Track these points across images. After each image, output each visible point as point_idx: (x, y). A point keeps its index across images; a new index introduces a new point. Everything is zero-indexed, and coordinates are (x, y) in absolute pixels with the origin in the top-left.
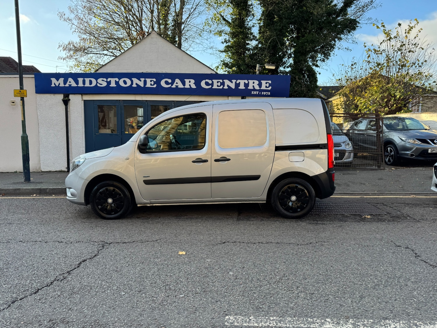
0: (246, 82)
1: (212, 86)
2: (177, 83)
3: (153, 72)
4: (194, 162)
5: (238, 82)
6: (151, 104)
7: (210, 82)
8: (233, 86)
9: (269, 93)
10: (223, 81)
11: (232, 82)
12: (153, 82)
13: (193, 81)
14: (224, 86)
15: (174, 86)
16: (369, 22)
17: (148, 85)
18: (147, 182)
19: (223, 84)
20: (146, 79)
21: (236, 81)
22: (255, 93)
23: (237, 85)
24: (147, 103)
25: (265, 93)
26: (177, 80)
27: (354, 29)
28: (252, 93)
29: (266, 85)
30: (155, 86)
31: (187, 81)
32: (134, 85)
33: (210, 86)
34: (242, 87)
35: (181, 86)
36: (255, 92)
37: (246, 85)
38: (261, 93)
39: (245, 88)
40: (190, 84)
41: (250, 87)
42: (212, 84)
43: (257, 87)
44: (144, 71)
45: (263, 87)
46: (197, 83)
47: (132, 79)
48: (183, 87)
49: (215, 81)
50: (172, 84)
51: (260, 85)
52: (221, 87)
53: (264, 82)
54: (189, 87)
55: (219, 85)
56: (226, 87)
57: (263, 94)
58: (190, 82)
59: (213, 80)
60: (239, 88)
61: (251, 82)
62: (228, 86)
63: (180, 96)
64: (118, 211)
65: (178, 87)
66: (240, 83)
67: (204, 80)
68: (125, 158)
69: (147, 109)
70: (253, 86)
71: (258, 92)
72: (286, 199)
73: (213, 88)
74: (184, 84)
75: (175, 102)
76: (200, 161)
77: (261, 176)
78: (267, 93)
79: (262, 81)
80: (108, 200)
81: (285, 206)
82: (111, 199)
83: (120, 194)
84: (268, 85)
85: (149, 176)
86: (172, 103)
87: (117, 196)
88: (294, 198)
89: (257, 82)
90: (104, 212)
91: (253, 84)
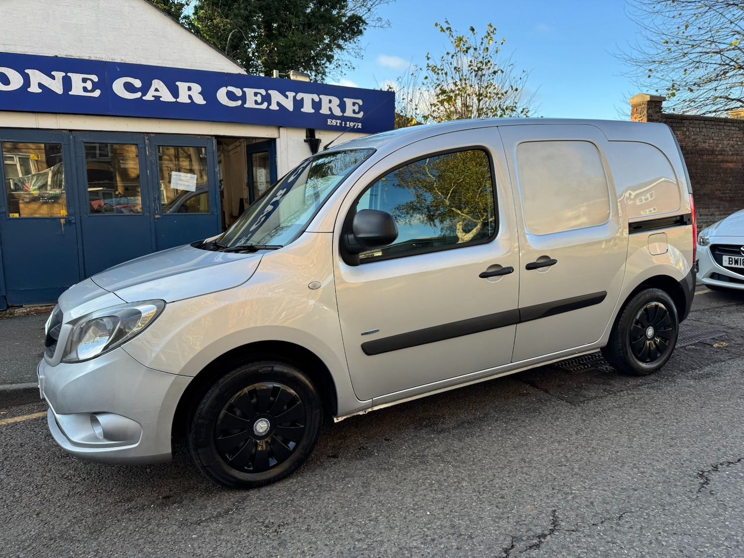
1: (244, 102)
2: (157, 90)
3: (87, 58)
5: (300, 96)
6: (85, 140)
7: (238, 92)
8: (289, 105)
9: (360, 124)
10: (267, 92)
11: (287, 97)
12: (89, 82)
13: (197, 88)
14: (270, 104)
15: (149, 97)
16: (377, 25)
17: (77, 89)
18: (370, 349)
19: (267, 99)
20: (69, 74)
21: (294, 94)
22: (334, 122)
23: (298, 104)
24: (74, 137)
25: (352, 124)
26: (157, 83)
27: (361, 32)
28: (329, 124)
29: (354, 108)
30: (97, 93)
31: (182, 86)
32: (34, 89)
33: (239, 103)
34: (308, 108)
35: (166, 96)
36: (333, 121)
37: (317, 105)
38: (346, 124)
39: (313, 111)
40: (190, 93)
41: (324, 110)
42: (243, 98)
43: (337, 112)
44: (62, 54)
45: (349, 113)
46: (209, 93)
47: (27, 71)
48: (174, 100)
49: (250, 92)
50: (145, 90)
51: (342, 106)
52: (264, 106)
53: (349, 102)
54: (189, 101)
55: (259, 101)
56: (274, 107)
57: (348, 126)
58: (189, 89)
59: (244, 89)
60: (302, 110)
61: (325, 99)
62: (278, 104)
63: (164, 120)
64: (289, 453)
65: (161, 99)
66: (302, 99)
67: (224, 88)
68: (310, 285)
69: (75, 153)
70: (330, 109)
71: (339, 121)
72: (639, 337)
73: (245, 106)
74: (175, 92)
75: (151, 135)
76: (498, 271)
77: (607, 293)
78: (355, 123)
79: (345, 99)
80: (256, 426)
81: (640, 351)
82: (264, 422)
83: (294, 400)
84: (356, 108)
85: (378, 331)
86: (144, 138)
87: (285, 407)
88: (650, 332)
89: (336, 101)
90: (246, 468)
91: (329, 105)
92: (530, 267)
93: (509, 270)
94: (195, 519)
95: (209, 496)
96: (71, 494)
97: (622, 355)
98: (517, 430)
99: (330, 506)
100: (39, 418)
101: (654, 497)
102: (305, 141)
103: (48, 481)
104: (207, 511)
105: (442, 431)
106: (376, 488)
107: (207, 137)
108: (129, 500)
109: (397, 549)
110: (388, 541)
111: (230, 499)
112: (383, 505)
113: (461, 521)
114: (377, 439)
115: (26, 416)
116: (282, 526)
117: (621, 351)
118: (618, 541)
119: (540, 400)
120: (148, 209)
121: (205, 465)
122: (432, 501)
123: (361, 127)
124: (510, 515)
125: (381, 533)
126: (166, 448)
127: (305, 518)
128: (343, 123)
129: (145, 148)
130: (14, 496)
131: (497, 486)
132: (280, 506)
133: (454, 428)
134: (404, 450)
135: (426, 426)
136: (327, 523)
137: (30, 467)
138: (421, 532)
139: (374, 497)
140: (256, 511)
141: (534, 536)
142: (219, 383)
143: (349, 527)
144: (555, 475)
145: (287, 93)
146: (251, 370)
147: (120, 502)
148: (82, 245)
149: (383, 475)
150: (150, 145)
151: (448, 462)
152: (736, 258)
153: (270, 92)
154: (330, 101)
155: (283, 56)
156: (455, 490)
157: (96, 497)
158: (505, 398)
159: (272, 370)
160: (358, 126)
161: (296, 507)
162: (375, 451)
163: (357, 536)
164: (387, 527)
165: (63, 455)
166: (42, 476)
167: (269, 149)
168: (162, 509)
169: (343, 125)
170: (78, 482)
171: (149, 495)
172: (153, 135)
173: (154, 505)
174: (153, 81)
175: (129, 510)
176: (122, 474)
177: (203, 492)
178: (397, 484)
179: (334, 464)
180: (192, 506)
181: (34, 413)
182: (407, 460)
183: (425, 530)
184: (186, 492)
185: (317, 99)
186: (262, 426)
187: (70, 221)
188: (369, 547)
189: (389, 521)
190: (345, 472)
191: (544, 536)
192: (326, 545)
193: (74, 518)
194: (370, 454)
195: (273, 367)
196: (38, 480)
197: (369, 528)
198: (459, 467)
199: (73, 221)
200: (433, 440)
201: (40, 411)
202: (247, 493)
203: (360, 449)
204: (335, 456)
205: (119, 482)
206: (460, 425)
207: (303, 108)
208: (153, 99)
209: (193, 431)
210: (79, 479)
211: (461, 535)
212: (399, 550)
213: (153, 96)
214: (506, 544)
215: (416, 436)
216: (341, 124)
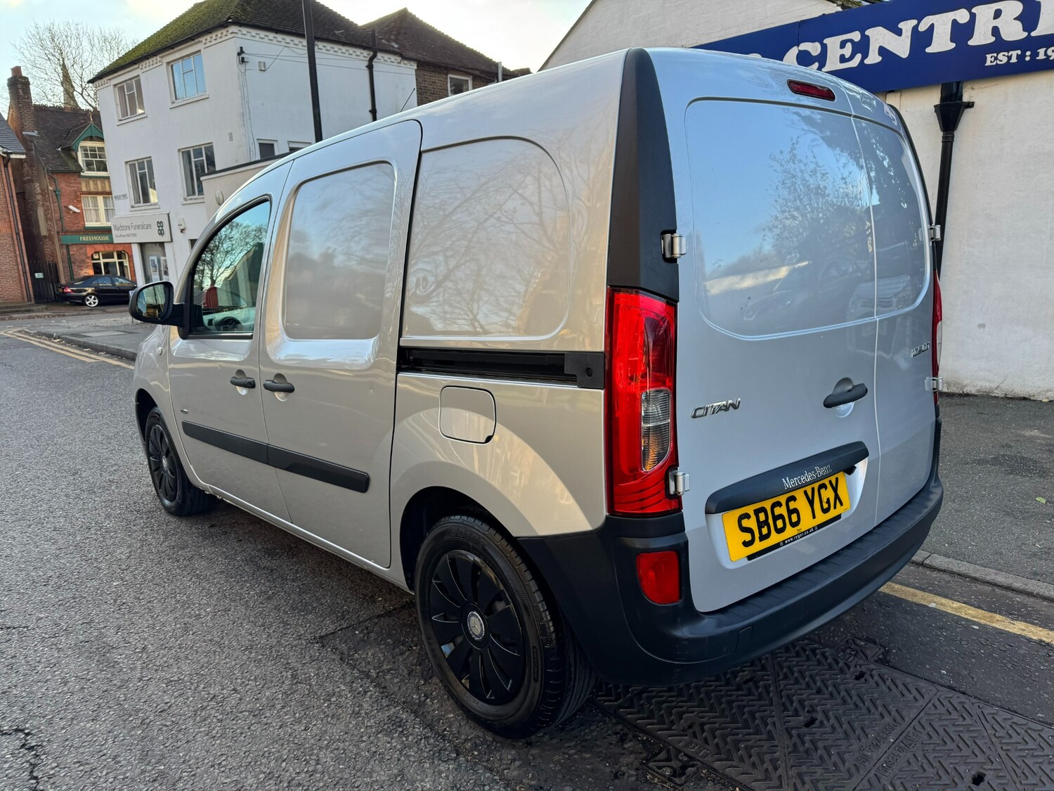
0: (962, 16)
1: (823, 62)
4: (234, 382)
5: (926, 23)
8: (901, 46)
10: (863, 35)
11: (899, 32)
14: (865, 56)
18: (188, 429)
19: (862, 46)
21: (915, 22)
22: (1002, 58)
23: (922, 39)
28: (988, 63)
33: (816, 67)
34: (941, 43)
36: (1000, 56)
37: (961, 32)
38: (1035, 54)
39: (953, 45)
41: (981, 37)
42: (822, 57)
43: (1013, 31)
45: (1047, 27)
49: (833, 43)
51: (1030, 16)
52: (856, 61)
55: (848, 55)
56: (873, 58)
57: (1041, 56)
59: (825, 41)
60: (929, 50)
61: (985, 12)
62: (882, 51)
66: (932, 26)
67: (796, 48)
70: (996, 31)
71: (1016, 53)
73: (825, 69)
77: (369, 478)
80: (163, 460)
85: (188, 412)
88: (475, 625)
89: (1013, 9)
91: (994, 22)
92: (267, 386)
128: (1028, 53)
145: (901, 25)
153: (868, 32)
154: (997, 14)
169: (1028, 59)
185: (964, 18)
186: (165, 463)
207: (929, 44)
216: (1022, 57)
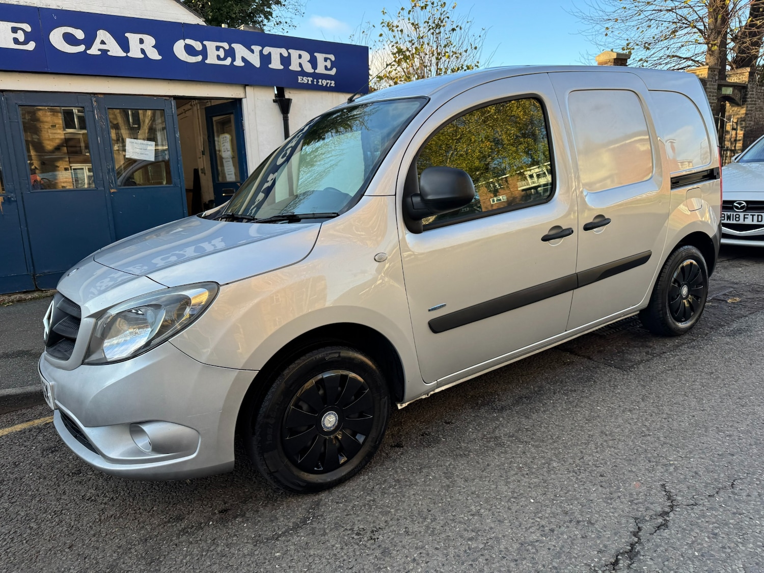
0: (285, 53)
1: (205, 57)
2: (103, 42)
3: (15, 3)
4: (546, 239)
5: (266, 50)
6: (20, 103)
7: (198, 46)
8: (256, 61)
9: (333, 82)
10: (230, 46)
11: (252, 51)
12: (20, 32)
13: (150, 41)
14: (234, 60)
17: (6, 41)
18: (437, 326)
19: (231, 53)
21: (260, 48)
22: (305, 80)
23: (266, 59)
24: (6, 99)
25: (324, 82)
26: (102, 35)
28: (299, 81)
29: (326, 64)
30: (31, 46)
31: (133, 38)
33: (199, 58)
34: (276, 64)
35: (115, 50)
36: (304, 78)
37: (286, 61)
38: (318, 82)
39: (282, 67)
40: (142, 46)
41: (294, 67)
42: (204, 53)
43: (308, 68)
45: (321, 69)
46: (164, 47)
48: (124, 55)
49: (211, 45)
50: (89, 42)
51: (313, 62)
52: (228, 61)
53: (320, 57)
54: (142, 56)
55: (222, 56)
56: (239, 63)
57: (320, 84)
58: (141, 41)
59: (205, 43)
60: (270, 66)
61: (294, 53)
62: (244, 59)
63: (114, 79)
64: (359, 446)
65: (108, 53)
66: (270, 53)
67: (182, 41)
68: (376, 258)
69: (10, 119)
70: (300, 65)
71: (310, 79)
72: (676, 297)
73: (206, 62)
74: (125, 46)
75: (99, 96)
76: (558, 233)
77: (651, 252)
78: (328, 81)
79: (316, 54)
80: (324, 421)
81: (676, 312)
82: (332, 416)
83: (362, 388)
84: (329, 64)
85: (444, 305)
86: (91, 100)
87: (353, 397)
88: (685, 290)
89: (306, 56)
90: (315, 469)
91: (299, 60)
92: (587, 228)
93: (569, 232)
94: (270, 534)
95: (274, 505)
96: (103, 518)
97: (661, 316)
98: (582, 402)
99: (420, 503)
100: (25, 429)
101: (755, 461)
102: (274, 101)
103: (67, 505)
104: (280, 522)
105: (502, 409)
106: (462, 478)
107: (164, 98)
108: (179, 519)
109: (518, 546)
110: (504, 536)
111: (301, 506)
112: (478, 496)
113: (571, 506)
114: (436, 423)
115: (7, 429)
116: (376, 531)
117: (661, 312)
118: (744, 511)
119: (588, 368)
120: (102, 182)
121: (272, 471)
122: (529, 487)
123: (334, 85)
124: (620, 494)
125: (491, 528)
126: (228, 456)
127: (398, 520)
128: (315, 80)
129: (93, 111)
130: (31, 528)
131: (590, 463)
132: (363, 508)
133: (514, 405)
134: (471, 432)
135: (483, 405)
136: (426, 523)
137: (38, 490)
138: (534, 523)
139: (464, 488)
140: (338, 517)
141: (656, 515)
142: (284, 375)
143: (453, 525)
144: (644, 446)
145: (253, 47)
146: (317, 357)
147: (169, 522)
148: (27, 226)
149: (462, 462)
150: (99, 108)
151: (526, 442)
152: (729, 213)
153: (233, 45)
154: (300, 57)
155: (217, 12)
156: (549, 472)
157: (136, 519)
158: (551, 369)
159: (339, 356)
160: (331, 84)
161: (382, 508)
162: (441, 436)
163: (467, 535)
164: (495, 521)
165: (73, 471)
166: (58, 500)
167: (234, 111)
168: (224, 526)
169: (315, 83)
170: (105, 504)
171: (201, 511)
172: (102, 96)
173: (213, 522)
174: (98, 32)
175: (184, 531)
176: (157, 488)
177: (264, 501)
178: (483, 471)
179: (402, 454)
180: (260, 519)
181: (16, 424)
182: (480, 444)
183: (538, 520)
184: (245, 502)
185: (285, 54)
186: (330, 420)
187: (9, 199)
188: (485, 546)
189: (493, 515)
190: (418, 463)
191: (667, 513)
192: (437, 549)
193: (119, 547)
194: (437, 441)
195: (340, 353)
196: (55, 505)
197: (475, 524)
198: (540, 447)
199: (12, 199)
200: (498, 420)
201: (23, 422)
202: (317, 496)
203: (423, 435)
204: (399, 446)
205: (158, 498)
206: (519, 400)
207: (270, 63)
208: (99, 53)
209: (258, 433)
210: (106, 500)
211: (578, 522)
212: (520, 546)
213: (99, 50)
214: (632, 527)
215: (478, 416)
216: (312, 81)
